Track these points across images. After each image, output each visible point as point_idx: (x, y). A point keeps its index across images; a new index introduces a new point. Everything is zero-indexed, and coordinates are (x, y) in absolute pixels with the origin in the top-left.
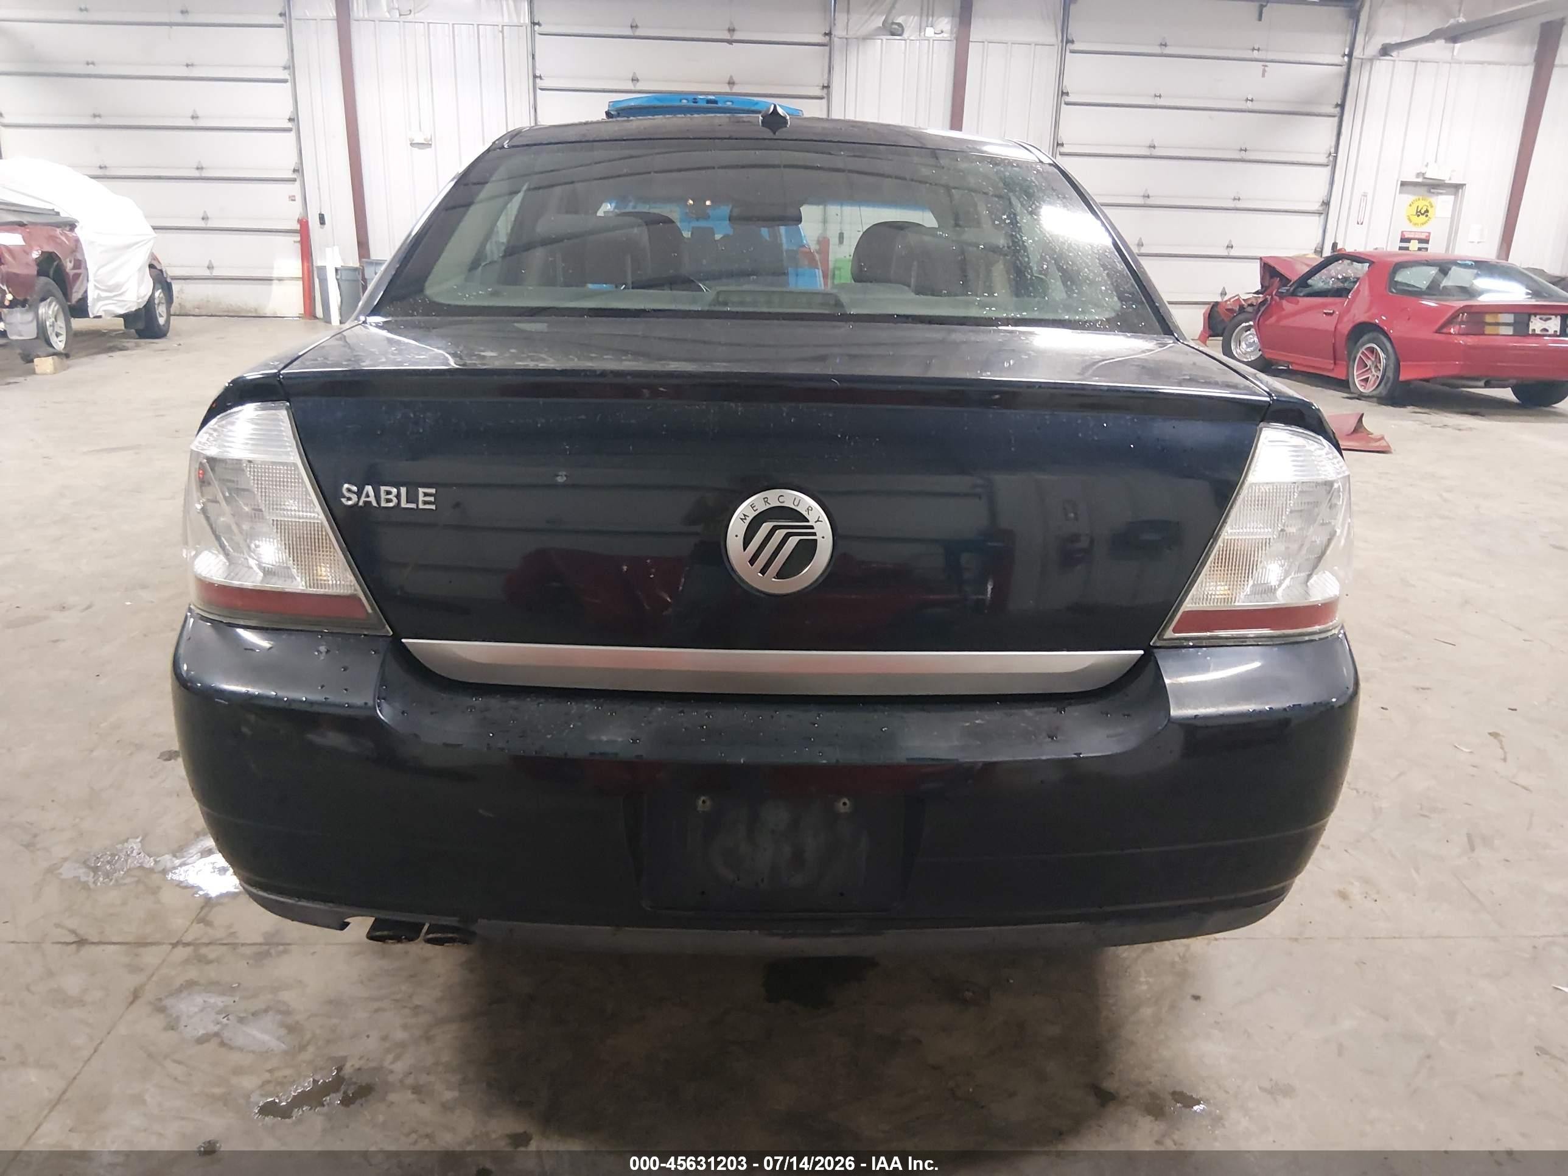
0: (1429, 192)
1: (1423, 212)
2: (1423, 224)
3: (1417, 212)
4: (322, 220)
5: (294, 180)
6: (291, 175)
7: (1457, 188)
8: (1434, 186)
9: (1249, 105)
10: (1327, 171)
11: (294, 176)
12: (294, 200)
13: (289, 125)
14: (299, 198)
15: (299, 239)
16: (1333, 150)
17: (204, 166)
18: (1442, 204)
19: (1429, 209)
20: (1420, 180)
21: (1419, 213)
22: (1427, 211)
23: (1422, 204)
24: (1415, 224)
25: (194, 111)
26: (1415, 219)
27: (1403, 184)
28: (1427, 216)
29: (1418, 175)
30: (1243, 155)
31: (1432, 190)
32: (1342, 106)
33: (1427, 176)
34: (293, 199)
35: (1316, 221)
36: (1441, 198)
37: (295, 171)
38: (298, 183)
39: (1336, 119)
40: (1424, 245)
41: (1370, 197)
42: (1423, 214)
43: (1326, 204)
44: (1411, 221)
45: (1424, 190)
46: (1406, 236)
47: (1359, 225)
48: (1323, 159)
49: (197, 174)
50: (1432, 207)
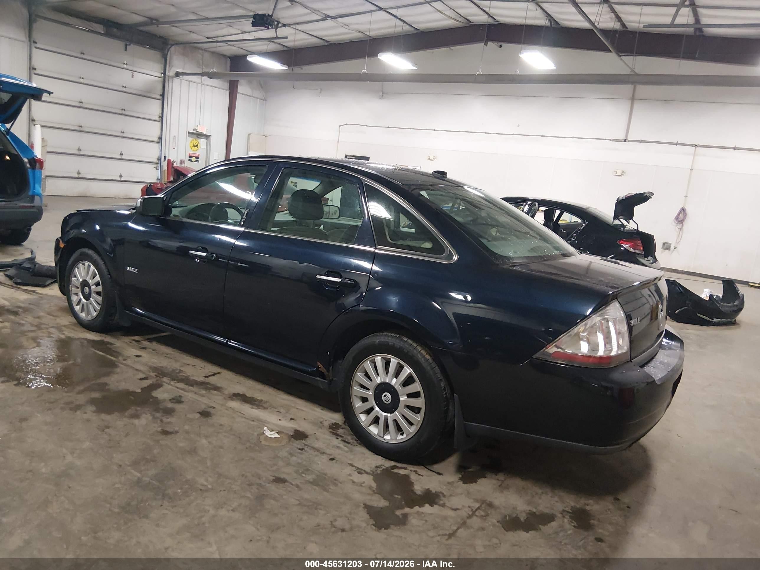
0: (198, 137)
1: (196, 145)
2: (196, 150)
3: (194, 145)
7: (207, 137)
8: (199, 135)
9: (124, 89)
10: (159, 124)
16: (161, 115)
18: (202, 142)
19: (198, 144)
20: (195, 132)
21: (194, 146)
22: (197, 145)
23: (195, 142)
24: (193, 150)
26: (193, 148)
27: (189, 133)
28: (197, 147)
29: (194, 130)
30: (123, 112)
31: (199, 137)
32: (163, 95)
33: (198, 131)
35: (156, 146)
36: (202, 140)
39: (161, 101)
40: (197, 159)
41: (177, 136)
42: (196, 146)
43: (160, 138)
44: (192, 149)
45: (195, 136)
46: (191, 155)
47: (174, 149)
48: (157, 118)
50: (199, 143)
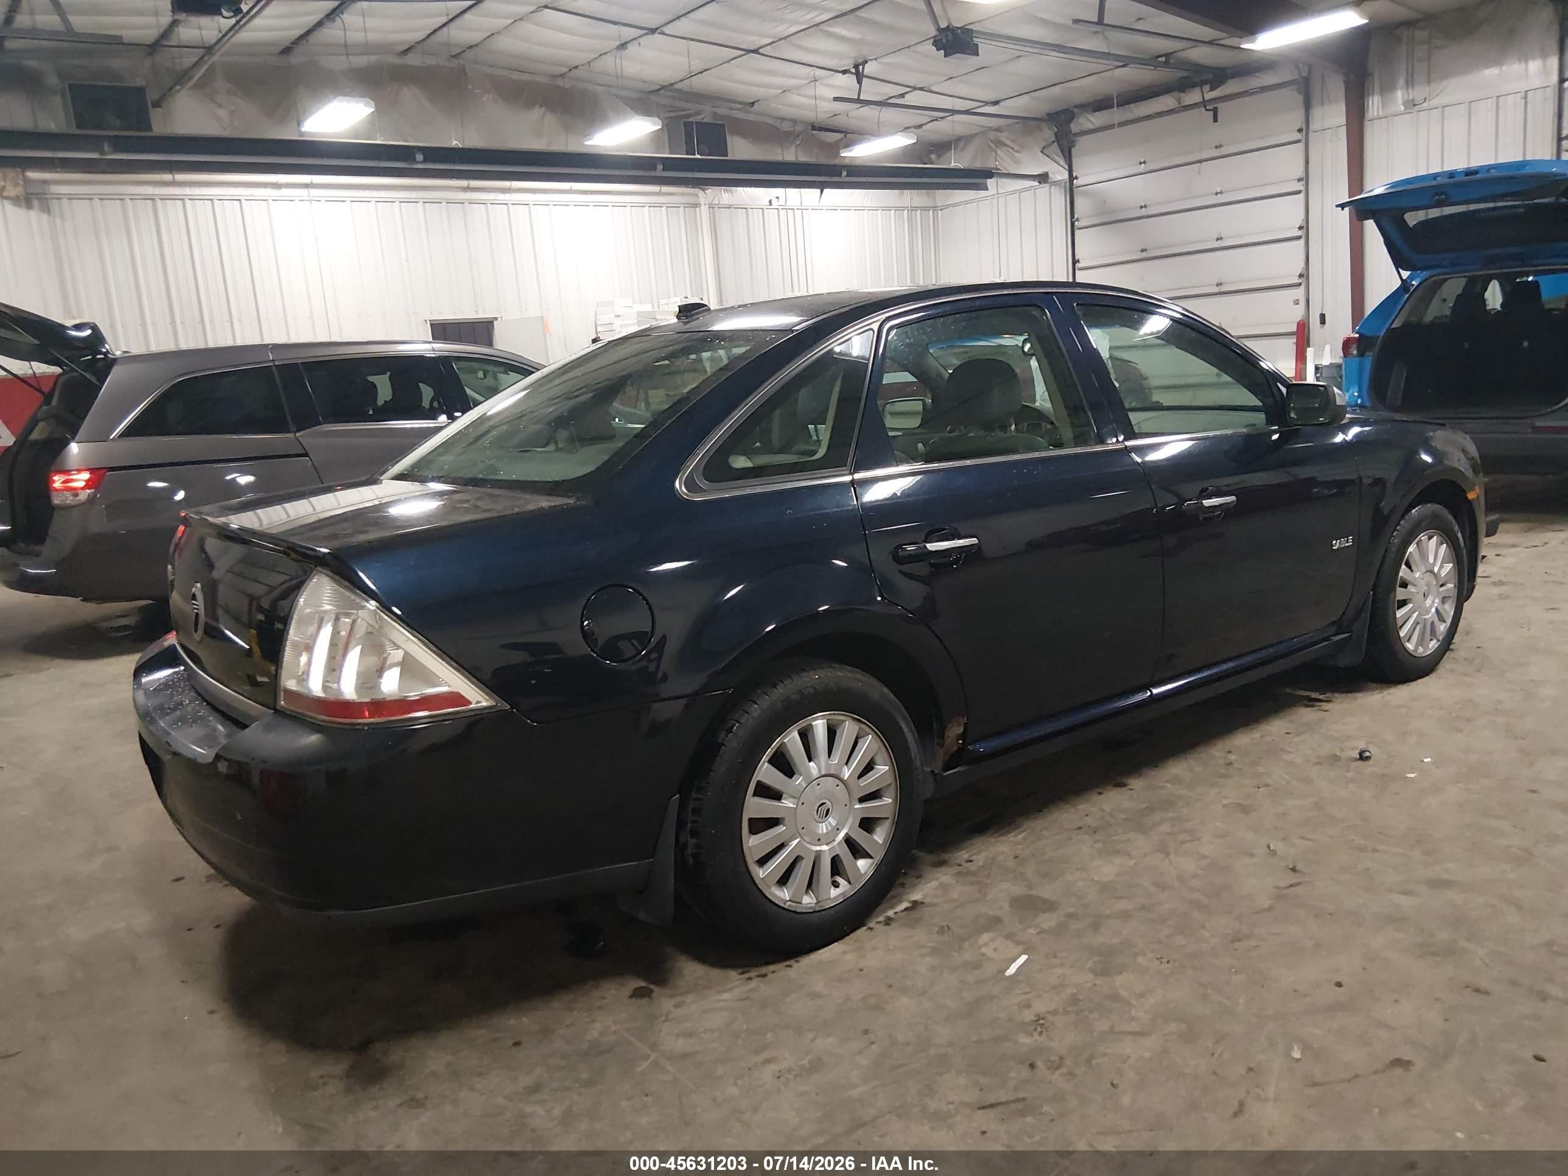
4: (1323, 319)
5: (1300, 284)
6: (1296, 280)
11: (1300, 281)
12: (1298, 304)
13: (1299, 233)
14: (1302, 302)
15: (1295, 341)
17: (1223, 282)
25: (1220, 233)
34: (1297, 302)
37: (1301, 276)
38: (1302, 287)
49: (1216, 290)
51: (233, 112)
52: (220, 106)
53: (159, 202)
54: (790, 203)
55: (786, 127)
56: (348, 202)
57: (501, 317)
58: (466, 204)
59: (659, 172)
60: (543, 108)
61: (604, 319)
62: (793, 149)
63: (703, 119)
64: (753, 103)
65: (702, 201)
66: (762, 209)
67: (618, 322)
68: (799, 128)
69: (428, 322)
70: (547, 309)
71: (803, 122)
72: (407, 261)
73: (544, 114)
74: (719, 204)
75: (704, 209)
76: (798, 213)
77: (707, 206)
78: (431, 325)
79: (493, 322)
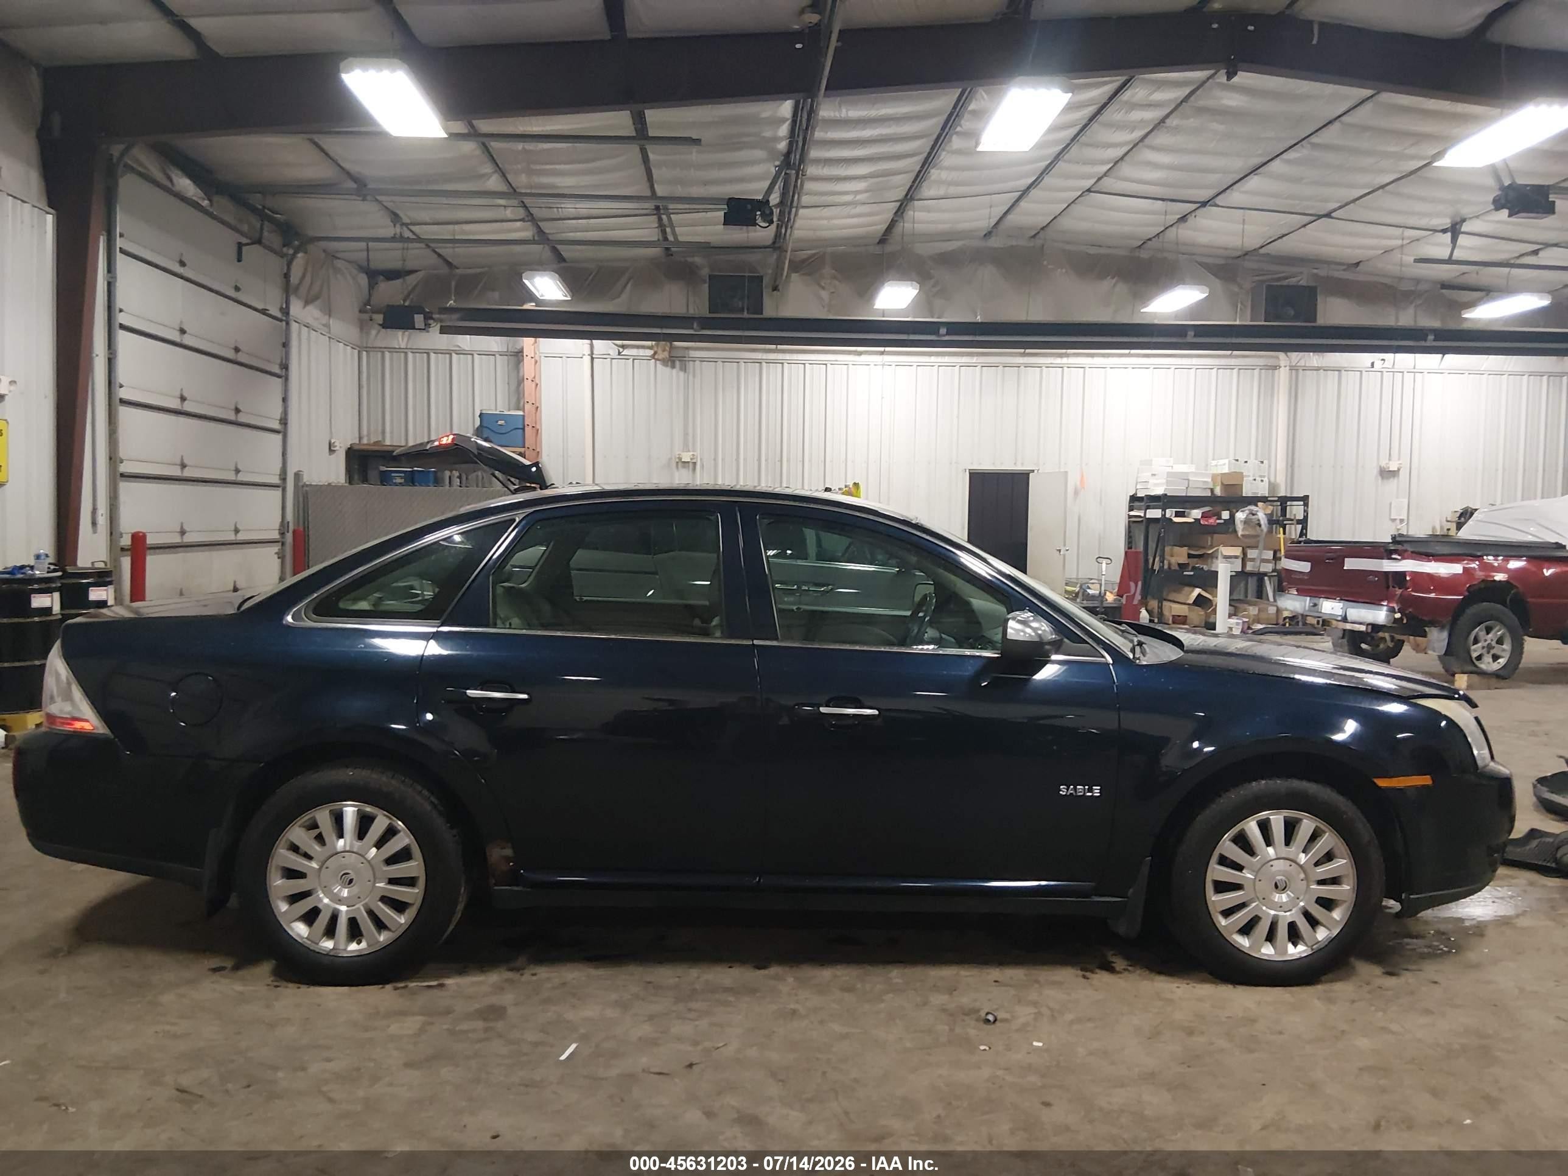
51: (833, 293)
52: (823, 288)
53: (764, 364)
54: (1397, 367)
55: (1405, 286)
56: (893, 366)
57: (1038, 470)
58: (1022, 367)
59: (1190, 338)
60: (1116, 279)
61: (1145, 476)
62: (1411, 311)
63: (1299, 281)
64: (1358, 264)
65: (1282, 363)
66: (1361, 371)
67: (1152, 481)
68: (1422, 287)
69: (968, 471)
70: (1087, 464)
71: (1427, 281)
72: (958, 417)
73: (1115, 285)
74: (1305, 366)
75: (1283, 374)
76: (1408, 377)
77: (1288, 368)
78: (970, 473)
79: (1028, 474)
